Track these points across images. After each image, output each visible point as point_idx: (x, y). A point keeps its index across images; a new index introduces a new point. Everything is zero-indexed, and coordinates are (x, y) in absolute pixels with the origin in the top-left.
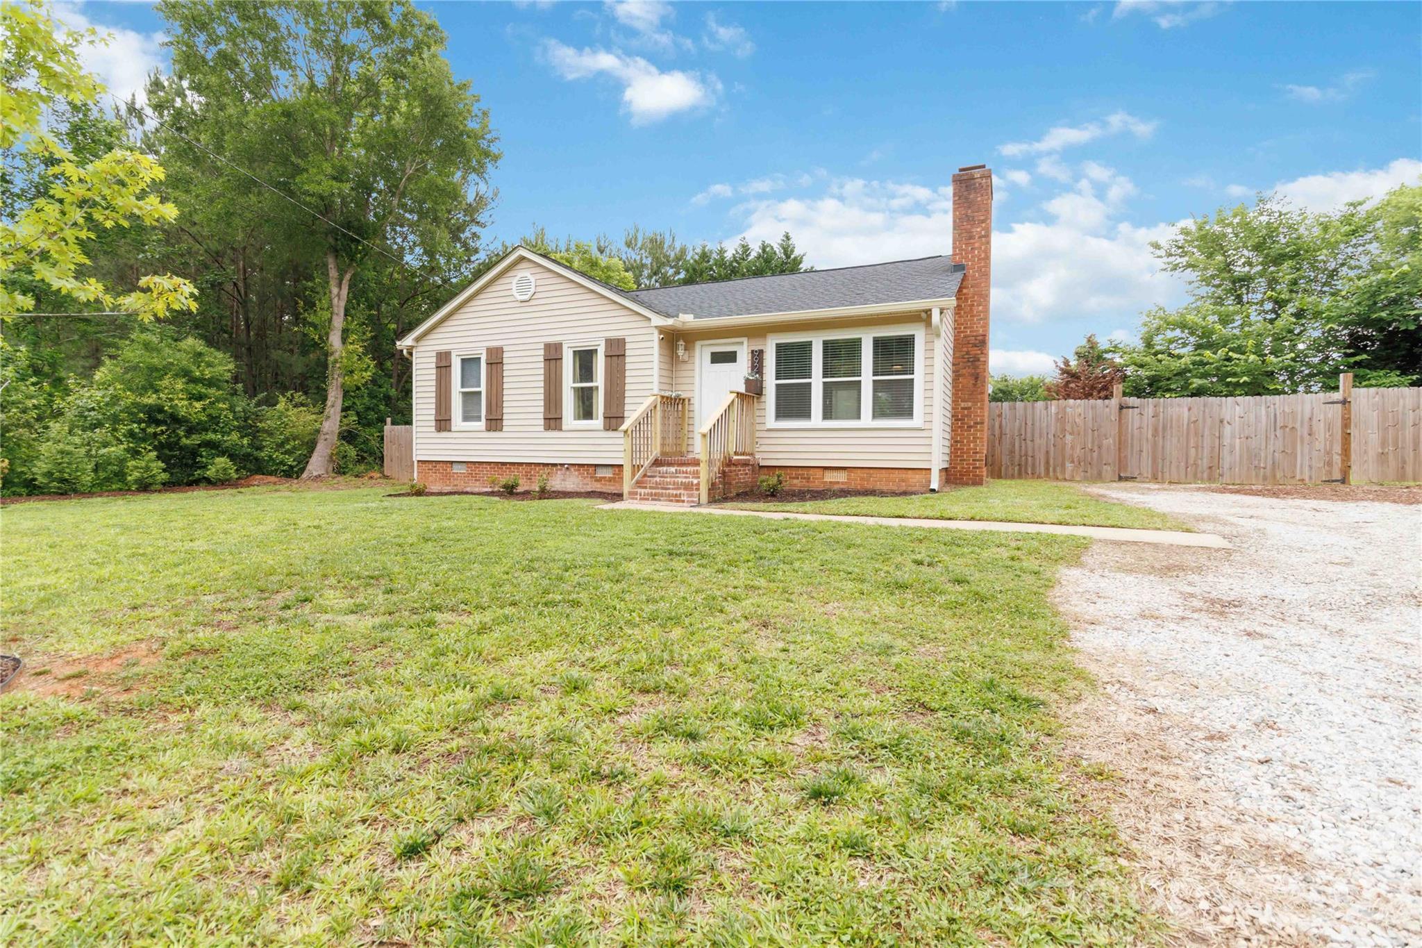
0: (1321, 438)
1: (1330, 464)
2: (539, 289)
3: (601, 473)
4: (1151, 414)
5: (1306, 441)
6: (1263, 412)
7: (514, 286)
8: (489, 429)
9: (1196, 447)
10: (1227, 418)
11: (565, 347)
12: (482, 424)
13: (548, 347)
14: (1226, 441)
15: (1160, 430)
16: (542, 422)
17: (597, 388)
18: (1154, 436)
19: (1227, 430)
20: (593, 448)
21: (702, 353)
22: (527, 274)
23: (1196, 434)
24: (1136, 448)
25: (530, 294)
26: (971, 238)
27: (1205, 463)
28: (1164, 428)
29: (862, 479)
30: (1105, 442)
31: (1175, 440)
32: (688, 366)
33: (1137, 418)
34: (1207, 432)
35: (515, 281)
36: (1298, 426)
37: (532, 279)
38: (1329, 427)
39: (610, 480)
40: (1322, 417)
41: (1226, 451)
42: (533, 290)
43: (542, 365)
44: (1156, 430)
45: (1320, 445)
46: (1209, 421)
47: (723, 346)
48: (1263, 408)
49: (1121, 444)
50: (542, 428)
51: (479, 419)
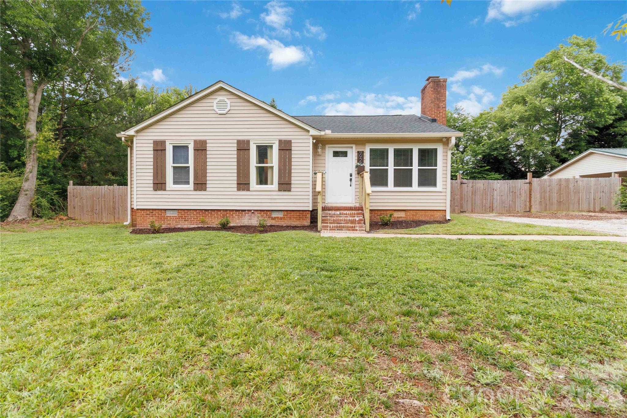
0: (523, 196)
1: (526, 205)
2: (232, 108)
3: (274, 215)
4: (471, 186)
5: (519, 197)
6: (506, 187)
7: (215, 104)
8: (195, 189)
9: (485, 199)
10: (495, 188)
11: (251, 143)
12: (191, 186)
13: (239, 142)
14: (495, 197)
15: (474, 193)
16: (236, 186)
17: (272, 168)
18: (472, 195)
19: (495, 192)
20: (269, 201)
21: (329, 151)
22: (225, 98)
23: (486, 195)
24: (466, 200)
25: (227, 110)
26: (439, 107)
27: (488, 205)
28: (475, 192)
29: (413, 215)
30: (456, 197)
31: (478, 197)
32: (322, 158)
33: (466, 188)
34: (489, 194)
35: (216, 101)
36: (517, 191)
37: (228, 102)
38: (525, 192)
39: (281, 218)
40: (523, 189)
41: (495, 200)
42: (228, 108)
43: (236, 153)
44: (472, 193)
45: (522, 198)
46: (489, 189)
47: (340, 148)
48: (506, 185)
49: (461, 198)
50: (236, 189)
51: (188, 183)
